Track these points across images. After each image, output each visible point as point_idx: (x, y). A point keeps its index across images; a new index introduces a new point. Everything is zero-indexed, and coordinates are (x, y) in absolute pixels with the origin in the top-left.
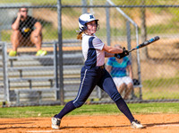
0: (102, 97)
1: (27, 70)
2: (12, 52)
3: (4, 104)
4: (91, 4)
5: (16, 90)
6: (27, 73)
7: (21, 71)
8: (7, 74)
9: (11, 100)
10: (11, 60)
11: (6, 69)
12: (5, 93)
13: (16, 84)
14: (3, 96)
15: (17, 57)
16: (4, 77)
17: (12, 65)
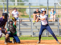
0: (60, 35)
1: (38, 26)
2: (34, 21)
3: (31, 36)
4: (57, 8)
5: (35, 32)
6: (38, 27)
7: (36, 27)
8: (32, 28)
9: (33, 35)
10: (33, 24)
11: (32, 26)
12: (31, 33)
13: (34, 30)
14: (31, 34)
15: (35, 23)
16: (31, 28)
17: (34, 25)
